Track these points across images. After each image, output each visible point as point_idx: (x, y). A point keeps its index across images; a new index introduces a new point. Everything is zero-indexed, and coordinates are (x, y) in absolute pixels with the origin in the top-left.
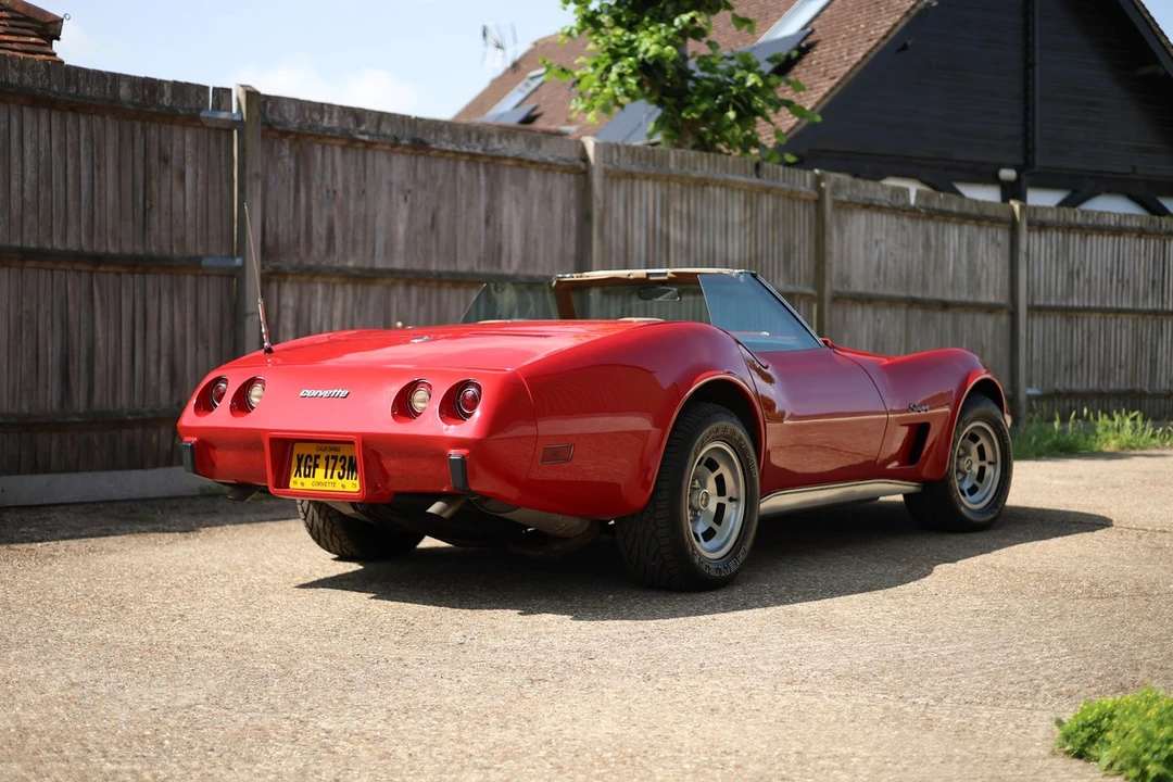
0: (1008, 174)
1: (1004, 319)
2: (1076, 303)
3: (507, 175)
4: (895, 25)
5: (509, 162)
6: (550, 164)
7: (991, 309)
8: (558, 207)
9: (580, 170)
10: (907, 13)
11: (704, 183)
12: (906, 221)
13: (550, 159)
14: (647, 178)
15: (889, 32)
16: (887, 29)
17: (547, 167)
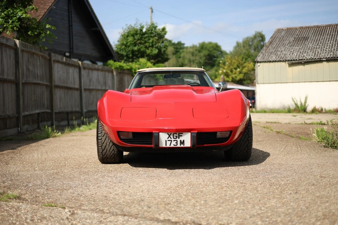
0: (67, 54)
1: (79, 92)
2: (91, 88)
3: (4, 49)
4: (46, 12)
5: (4, 46)
6: (11, 46)
7: (77, 89)
8: (12, 59)
9: (15, 48)
10: (48, 9)
11: (33, 54)
12: (64, 66)
13: (11, 45)
14: (25, 52)
15: (44, 14)
16: (44, 13)
17: (10, 47)
